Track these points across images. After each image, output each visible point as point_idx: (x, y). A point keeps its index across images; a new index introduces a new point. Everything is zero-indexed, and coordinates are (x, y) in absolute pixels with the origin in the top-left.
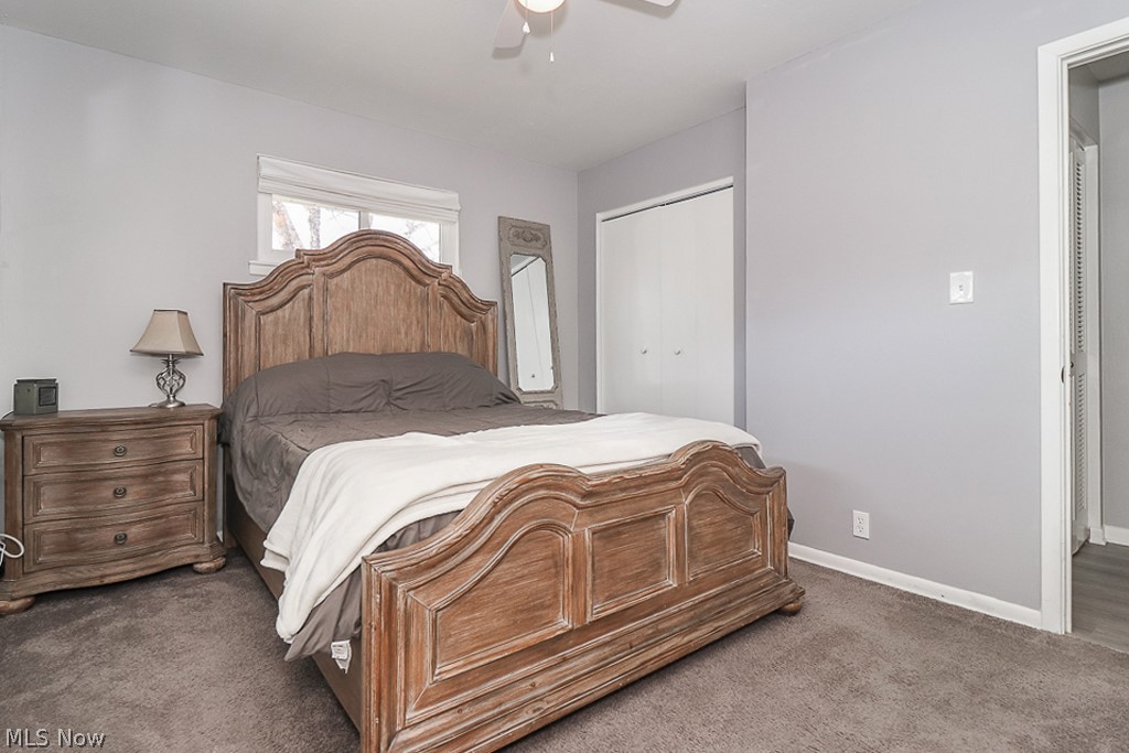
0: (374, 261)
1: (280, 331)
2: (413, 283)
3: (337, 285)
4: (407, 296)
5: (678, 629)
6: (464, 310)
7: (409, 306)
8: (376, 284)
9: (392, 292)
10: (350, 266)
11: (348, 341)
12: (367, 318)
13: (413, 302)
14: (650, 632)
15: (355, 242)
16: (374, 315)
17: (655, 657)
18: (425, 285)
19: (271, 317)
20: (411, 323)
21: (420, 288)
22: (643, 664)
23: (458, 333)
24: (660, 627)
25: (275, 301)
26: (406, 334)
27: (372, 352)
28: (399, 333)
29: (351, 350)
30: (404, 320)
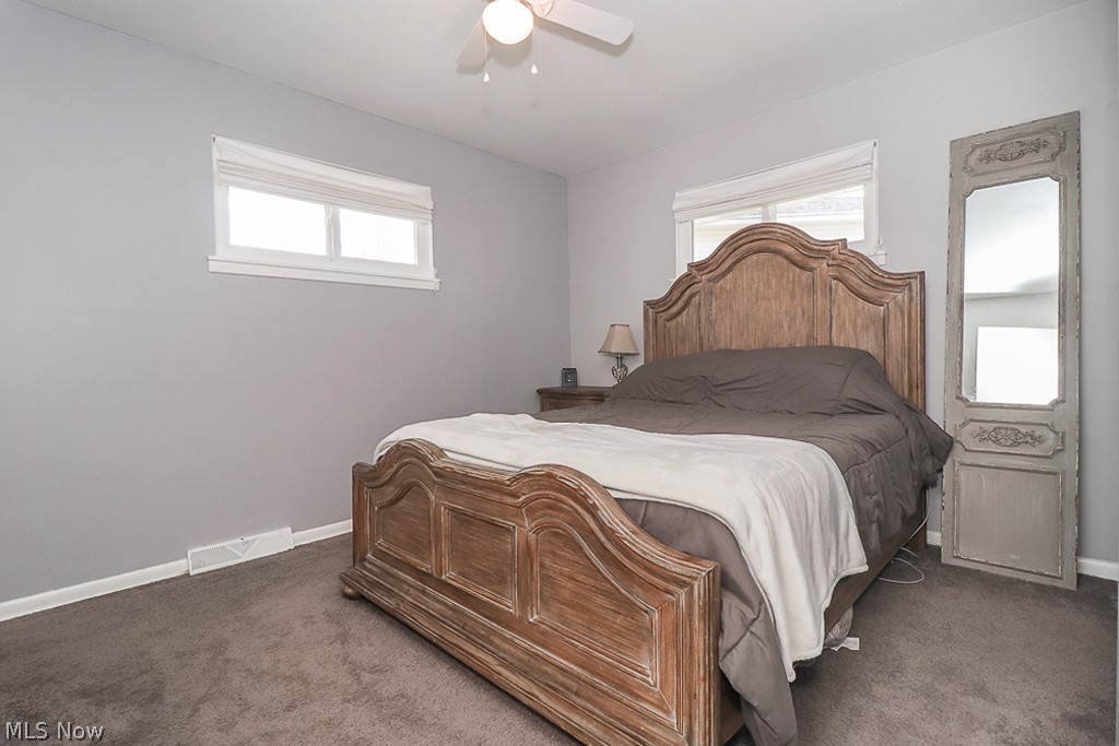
0: (754, 257)
1: (680, 333)
2: (798, 270)
3: (721, 288)
4: (790, 285)
5: (503, 655)
6: (866, 291)
7: (793, 296)
8: (757, 280)
9: (773, 285)
10: (730, 269)
11: (731, 338)
12: (748, 315)
13: (797, 290)
14: (482, 632)
15: (733, 244)
16: (755, 310)
17: (467, 652)
18: (812, 270)
19: (674, 323)
20: (795, 315)
21: (806, 275)
22: (455, 645)
23: (859, 321)
24: (492, 638)
25: (675, 309)
26: (789, 327)
27: (753, 348)
28: (782, 327)
29: (733, 348)
30: (786, 311)
